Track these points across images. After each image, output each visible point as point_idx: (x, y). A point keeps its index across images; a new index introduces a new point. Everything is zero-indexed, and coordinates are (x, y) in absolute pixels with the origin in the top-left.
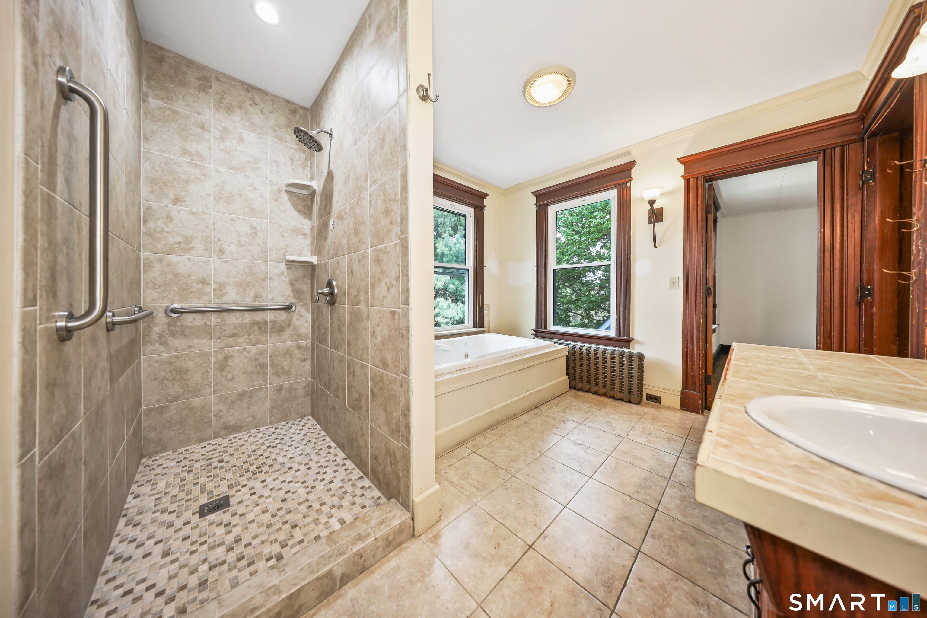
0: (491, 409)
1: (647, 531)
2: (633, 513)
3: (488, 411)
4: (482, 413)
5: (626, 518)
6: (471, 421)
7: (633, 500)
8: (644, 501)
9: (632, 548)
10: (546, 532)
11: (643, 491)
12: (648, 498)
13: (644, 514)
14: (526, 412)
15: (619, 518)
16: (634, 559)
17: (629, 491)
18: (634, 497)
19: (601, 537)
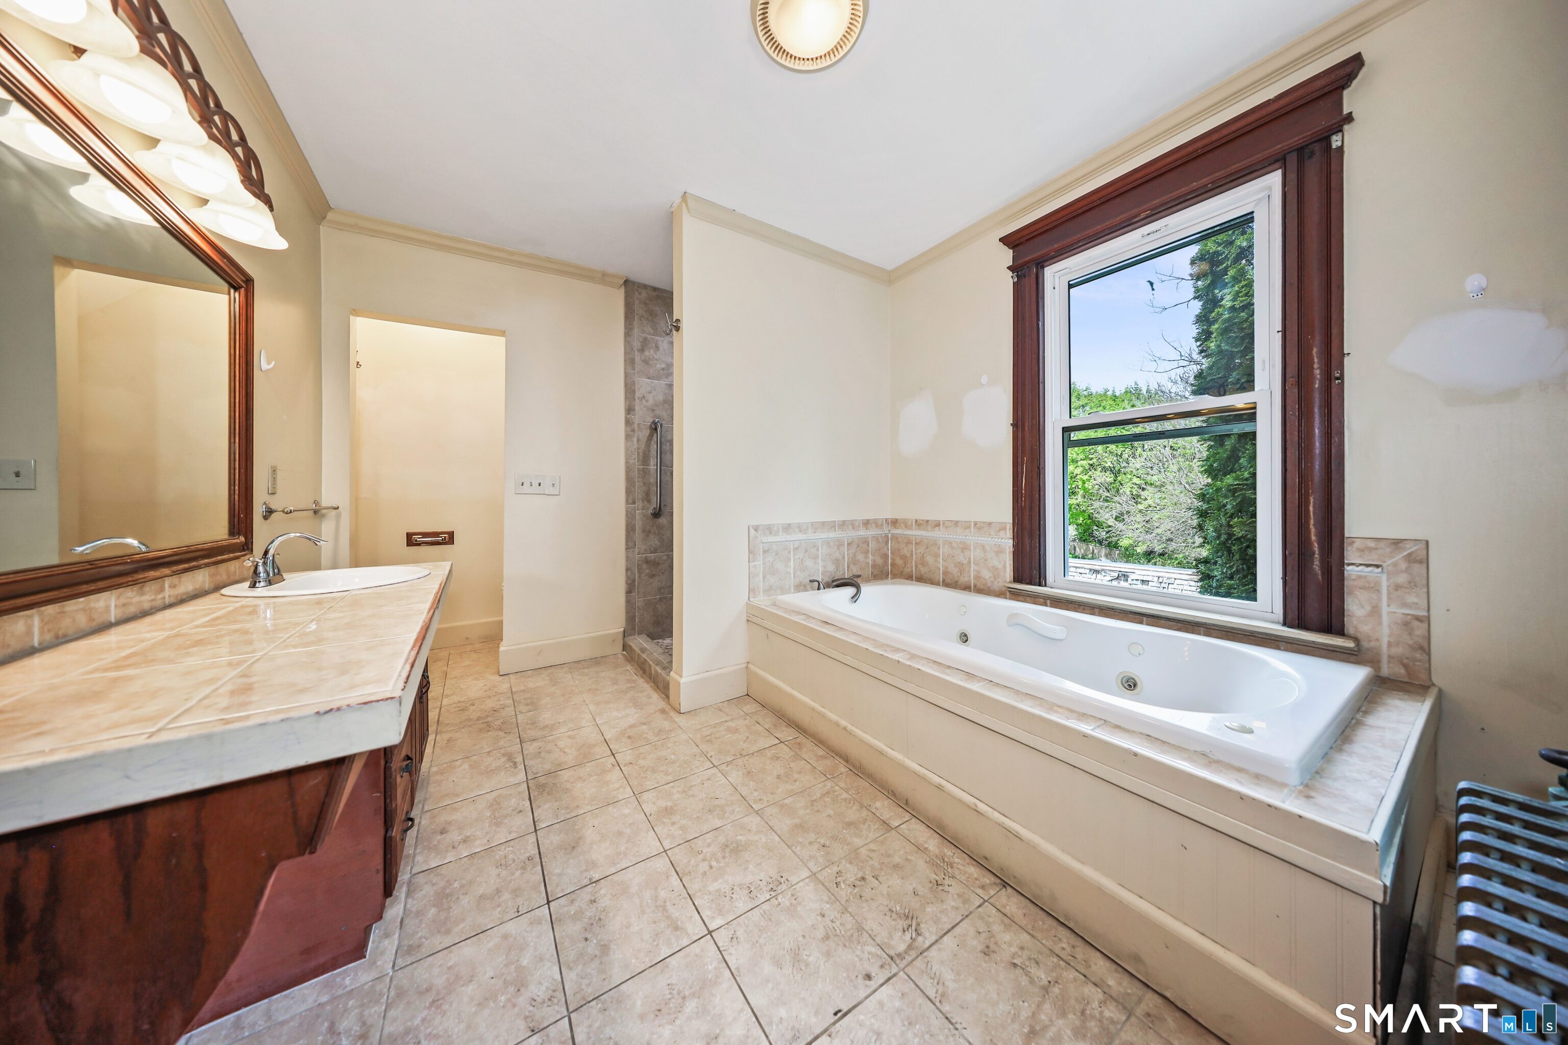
0: (850, 727)
1: (541, 858)
2: (571, 861)
3: (844, 723)
4: (834, 717)
5: (574, 848)
6: (813, 709)
7: (586, 882)
8: (573, 896)
9: (544, 826)
10: (618, 768)
11: (589, 914)
12: (572, 910)
13: (560, 875)
14: (981, 862)
15: (580, 838)
16: (536, 819)
17: (604, 889)
18: (589, 889)
19: (578, 806)
